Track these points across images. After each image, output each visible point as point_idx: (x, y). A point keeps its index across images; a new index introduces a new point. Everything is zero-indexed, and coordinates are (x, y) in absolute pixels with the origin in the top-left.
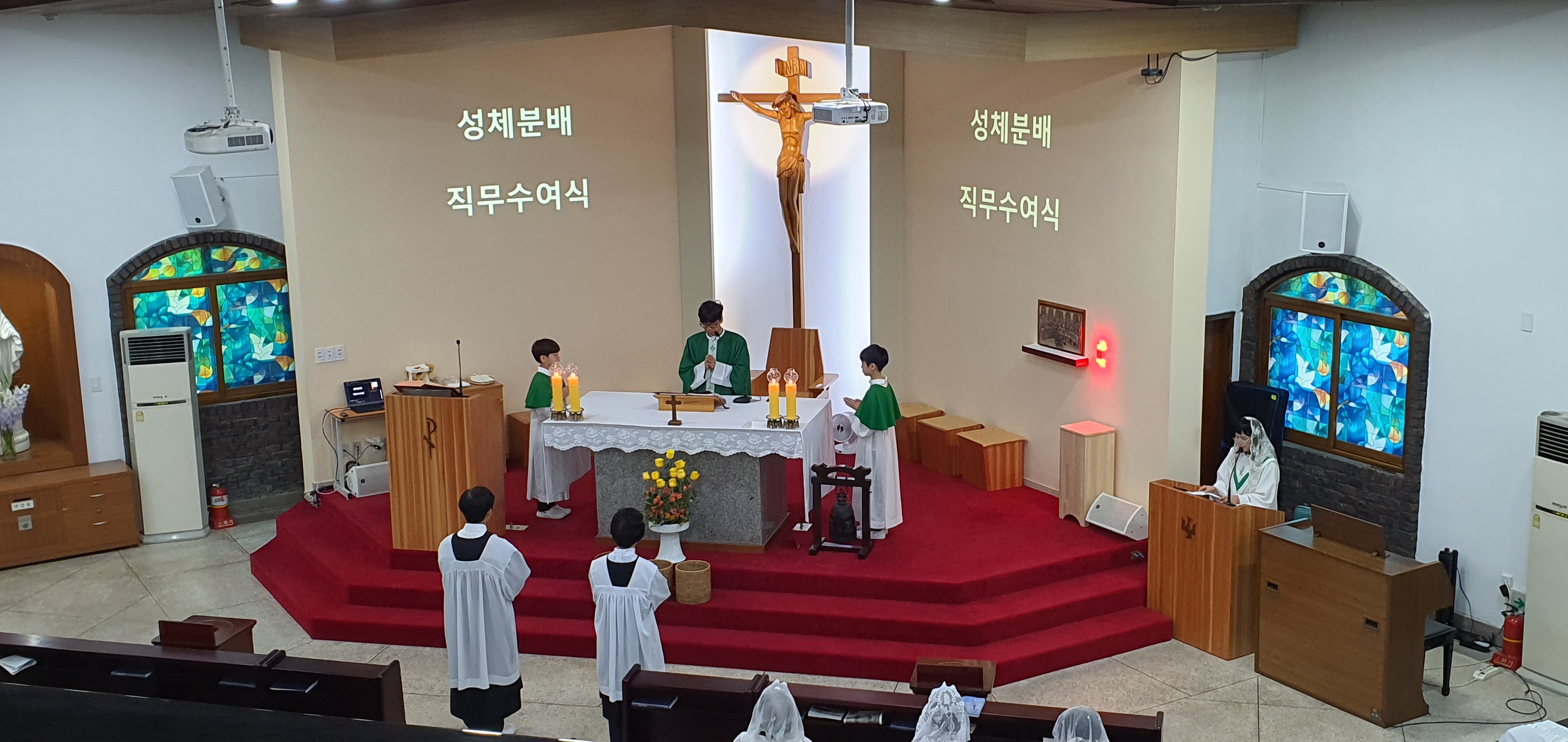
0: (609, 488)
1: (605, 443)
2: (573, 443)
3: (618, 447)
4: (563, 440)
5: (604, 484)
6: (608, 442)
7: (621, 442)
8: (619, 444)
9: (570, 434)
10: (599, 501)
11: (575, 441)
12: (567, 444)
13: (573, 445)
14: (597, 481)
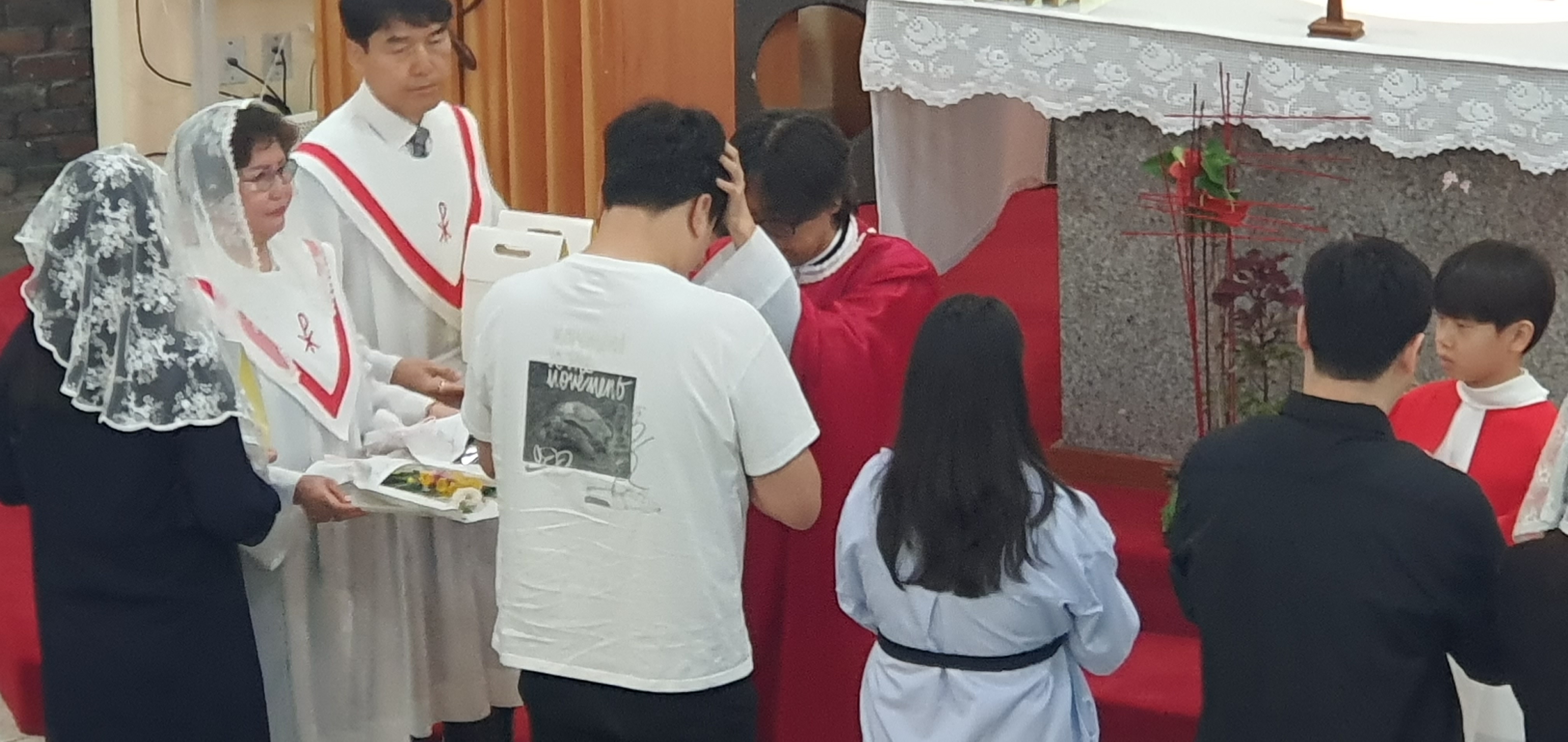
0: (1107, 263)
1: (1091, 93)
2: (973, 79)
3: (1137, 108)
4: (937, 65)
5: (1088, 249)
6: (1099, 87)
7: (1148, 90)
8: (1142, 98)
9: (962, 44)
10: (1068, 312)
11: (980, 73)
12: (952, 81)
13: (970, 89)
14: (1065, 233)
